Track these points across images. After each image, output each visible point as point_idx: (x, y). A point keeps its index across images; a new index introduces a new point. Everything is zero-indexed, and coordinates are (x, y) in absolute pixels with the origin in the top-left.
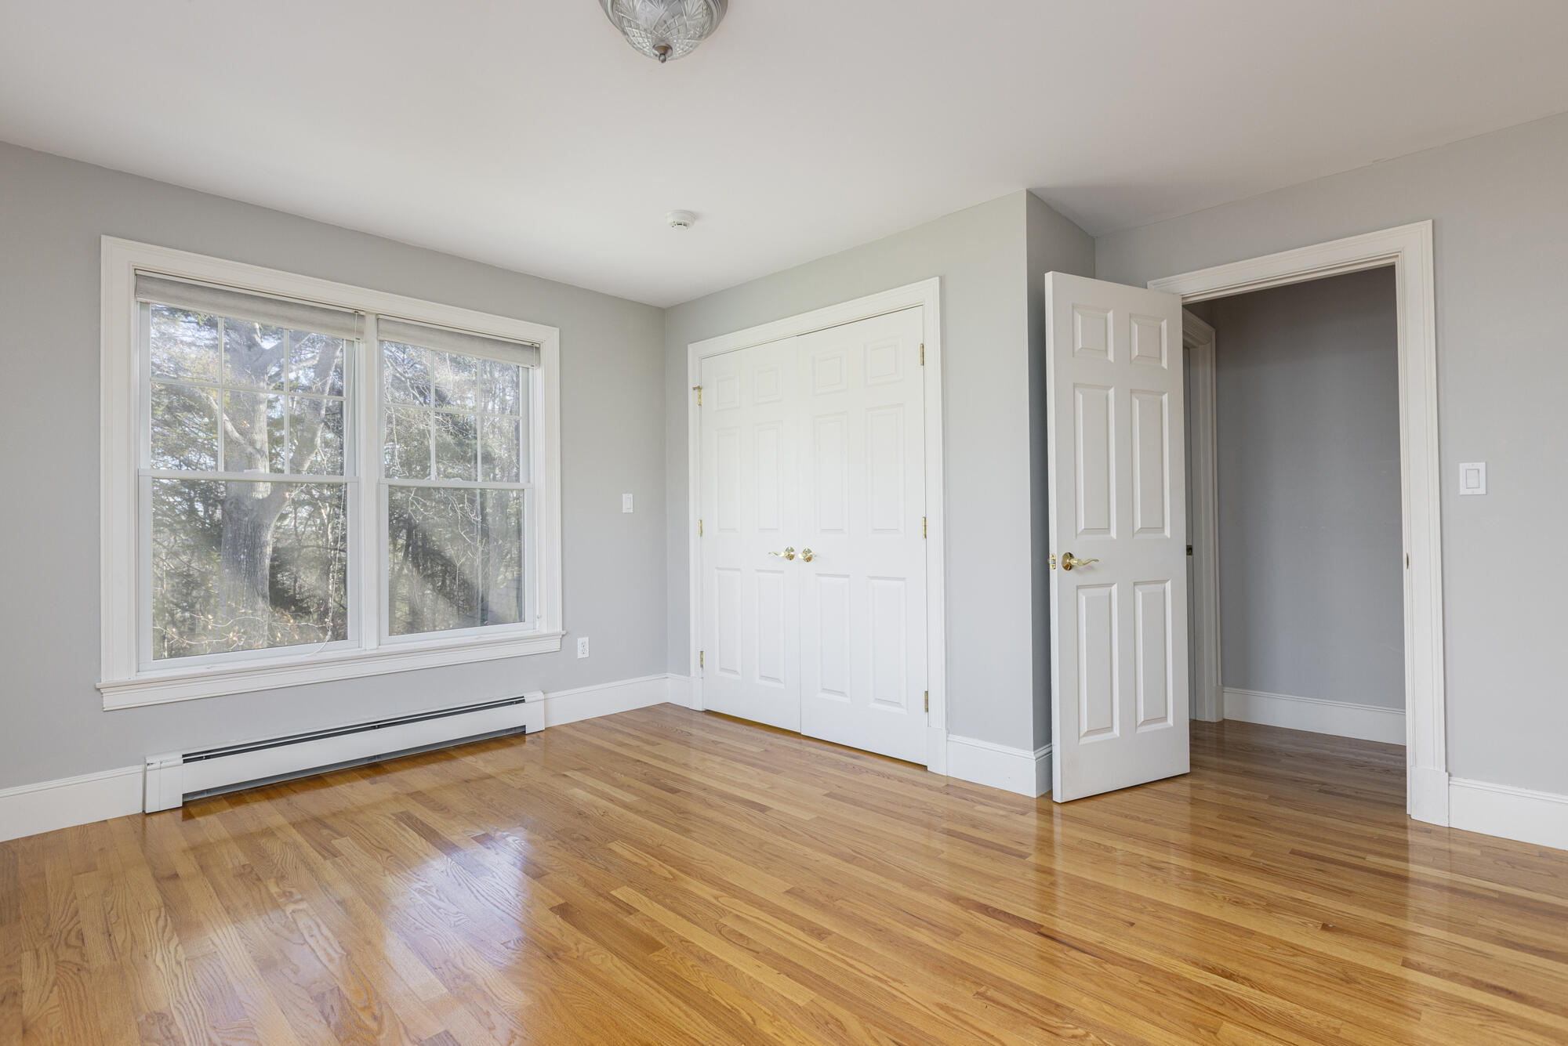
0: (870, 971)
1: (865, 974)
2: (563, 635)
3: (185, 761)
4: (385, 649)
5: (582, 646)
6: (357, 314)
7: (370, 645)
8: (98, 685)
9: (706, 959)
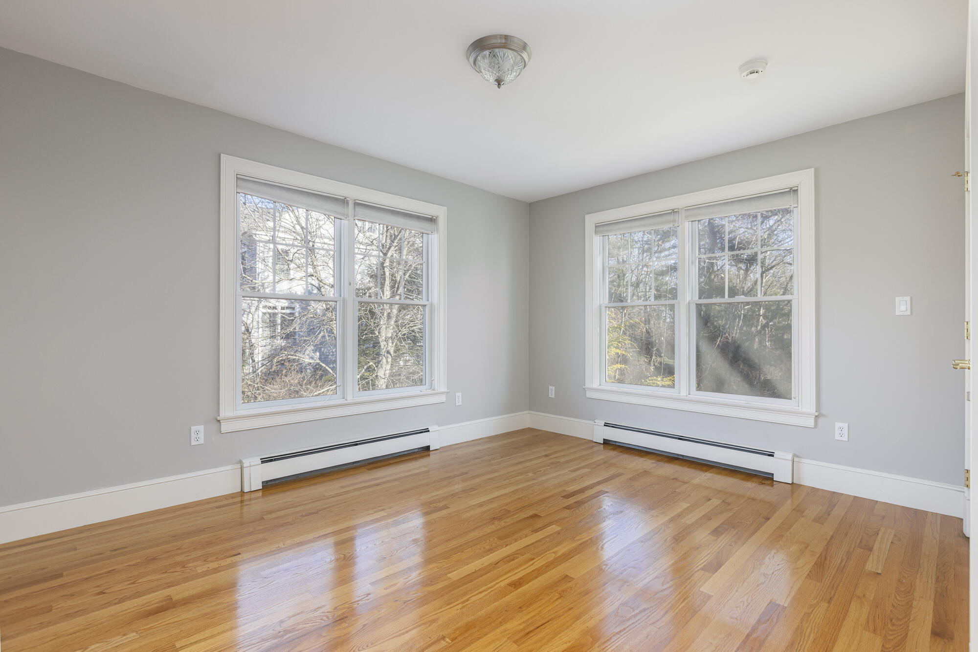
0: (474, 599)
1: (472, 596)
2: (816, 416)
3: (605, 425)
4: (692, 397)
5: (840, 430)
6: (674, 212)
7: (684, 393)
8: (584, 387)
9: (490, 551)
